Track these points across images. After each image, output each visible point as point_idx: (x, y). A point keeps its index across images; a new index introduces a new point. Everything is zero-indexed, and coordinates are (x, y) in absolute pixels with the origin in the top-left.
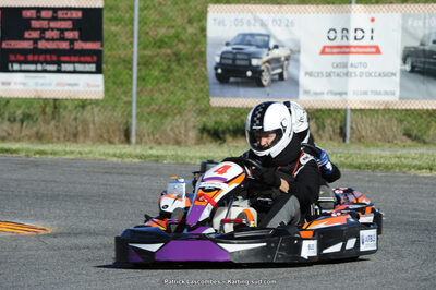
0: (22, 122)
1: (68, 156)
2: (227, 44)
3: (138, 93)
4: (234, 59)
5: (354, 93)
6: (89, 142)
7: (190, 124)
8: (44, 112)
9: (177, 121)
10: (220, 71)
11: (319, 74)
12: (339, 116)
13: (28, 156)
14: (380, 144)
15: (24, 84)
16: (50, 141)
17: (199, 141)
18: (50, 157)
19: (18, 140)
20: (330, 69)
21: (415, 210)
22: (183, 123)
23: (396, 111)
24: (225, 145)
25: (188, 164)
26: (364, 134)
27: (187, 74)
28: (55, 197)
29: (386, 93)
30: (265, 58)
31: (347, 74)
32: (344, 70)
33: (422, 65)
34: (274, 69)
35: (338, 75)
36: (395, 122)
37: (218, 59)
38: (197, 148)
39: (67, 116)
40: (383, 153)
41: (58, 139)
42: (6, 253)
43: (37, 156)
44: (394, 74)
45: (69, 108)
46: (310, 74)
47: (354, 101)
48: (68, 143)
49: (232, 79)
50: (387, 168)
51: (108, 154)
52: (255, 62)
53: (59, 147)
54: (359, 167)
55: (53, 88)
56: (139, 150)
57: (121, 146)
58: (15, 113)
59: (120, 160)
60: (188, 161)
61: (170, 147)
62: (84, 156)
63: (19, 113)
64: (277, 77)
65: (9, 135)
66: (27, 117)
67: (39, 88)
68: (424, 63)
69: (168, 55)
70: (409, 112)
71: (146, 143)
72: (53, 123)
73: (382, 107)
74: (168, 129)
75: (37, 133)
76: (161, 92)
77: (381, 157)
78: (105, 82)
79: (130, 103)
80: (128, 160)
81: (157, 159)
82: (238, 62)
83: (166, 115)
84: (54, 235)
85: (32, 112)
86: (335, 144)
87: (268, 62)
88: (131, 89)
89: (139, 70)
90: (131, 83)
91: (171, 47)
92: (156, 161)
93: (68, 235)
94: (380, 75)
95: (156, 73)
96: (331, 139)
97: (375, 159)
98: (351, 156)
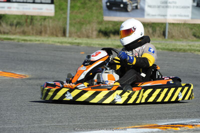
0: (16, 25)
1: (37, 42)
3: (71, 13)
5: (171, 15)
6: (47, 36)
7: (94, 29)
8: (26, 21)
9: (88, 27)
10: (108, 4)
11: (154, 7)
12: (163, 26)
13: (18, 42)
14: (181, 39)
15: (18, 8)
16: (29, 35)
17: (98, 36)
18: (29, 42)
19: (14, 34)
20: (159, 4)
21: (197, 70)
22: (91, 28)
23: (189, 24)
24: (110, 39)
25: (93, 47)
26: (174, 34)
27: (93, 5)
28: (30, 61)
29: (185, 16)
31: (167, 7)
32: (166, 5)
34: (133, 3)
35: (163, 7)
36: (189, 29)
38: (97, 39)
39: (37, 24)
40: (183, 44)
41: (33, 34)
42: (8, 87)
43: (23, 42)
44: (189, 7)
45: (38, 20)
46: (150, 6)
47: (170, 19)
48: (37, 36)
49: (114, 8)
50: (185, 51)
51: (55, 42)
53: (33, 38)
54: (171, 50)
55: (31, 10)
56: (70, 40)
57: (61, 38)
58: (13, 21)
59: (61, 45)
60: (92, 45)
61: (84, 39)
62: (44, 42)
63: (15, 22)
64: (135, 7)
65: (10, 32)
66: (18, 24)
67: (25, 10)
70: (195, 25)
71: (73, 37)
72: (30, 27)
73: (183, 22)
74: (84, 30)
75: (23, 31)
76: (81, 13)
77: (182, 45)
78: (55, 8)
79: (66, 18)
80: (65, 45)
81: (78, 44)
83: (83, 24)
84: (30, 79)
85: (21, 21)
86: (160, 39)
87: (131, 0)
88: (67, 12)
89: (71, 3)
90: (67, 9)
92: (78, 45)
93: (36, 79)
94: (182, 7)
95: (79, 4)
96: (159, 36)
97: (179, 46)
98: (168, 45)
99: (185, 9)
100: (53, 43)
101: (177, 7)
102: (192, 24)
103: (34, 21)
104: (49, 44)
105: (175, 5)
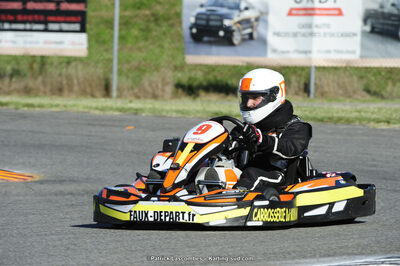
0: (12, 76)
1: (54, 109)
2: (202, 6)
3: (120, 50)
4: (208, 20)
5: (319, 52)
6: (73, 96)
7: (167, 80)
8: (31, 68)
9: (156, 77)
10: (194, 31)
11: (287, 35)
12: (304, 73)
13: (17, 109)
14: (341, 98)
15: (14, 42)
16: (37, 95)
17: (175, 96)
18: (37, 109)
20: (297, 30)
21: (374, 160)
22: (160, 80)
23: (357, 68)
24: (198, 99)
25: (165, 117)
26: (326, 89)
27: (164, 34)
28: (41, 147)
29: (348, 52)
30: (236, 19)
31: (312, 34)
32: (309, 30)
33: (380, 26)
34: (244, 29)
35: (304, 35)
36: (355, 78)
37: (193, 20)
38: (173, 101)
39: (54, 72)
40: (345, 108)
41: (45, 93)
43: (26, 109)
44: (355, 35)
45: (55, 64)
46: (277, 34)
47: (318, 59)
48: (54, 97)
49: (206, 39)
50: (348, 121)
51: (91, 108)
52: (227, 23)
53: (46, 101)
54: (322, 120)
55: (41, 45)
56: (119, 103)
57: (103, 100)
58: (5, 68)
59: (101, 113)
60: (164, 114)
61: (149, 101)
62: (69, 108)
63: (9, 68)
64: (247, 37)
66: (15, 73)
67: (28, 46)
68: (383, 24)
69: (147, 16)
70: (368, 69)
71: (126, 97)
72: (40, 79)
73: (344, 65)
74: (146, 84)
75: (26, 87)
76: (140, 49)
77: (343, 111)
78: (89, 40)
79: (110, 60)
80: (109, 113)
81: (136, 112)
82: (212, 23)
83: (144, 71)
84: (41, 182)
86: (300, 98)
87: (240, 22)
88: (112, 48)
89: (120, 30)
90: (112, 42)
91: (150, 8)
92: (136, 114)
93: (54, 182)
94: (342, 35)
95: (135, 32)
96: (296, 94)
97: (337, 113)
98: (315, 109)
99: (348, 39)
100: (86, 110)
101: (332, 35)
102: (362, 68)
103: (47, 66)
104: (78, 112)
105: (327, 30)
